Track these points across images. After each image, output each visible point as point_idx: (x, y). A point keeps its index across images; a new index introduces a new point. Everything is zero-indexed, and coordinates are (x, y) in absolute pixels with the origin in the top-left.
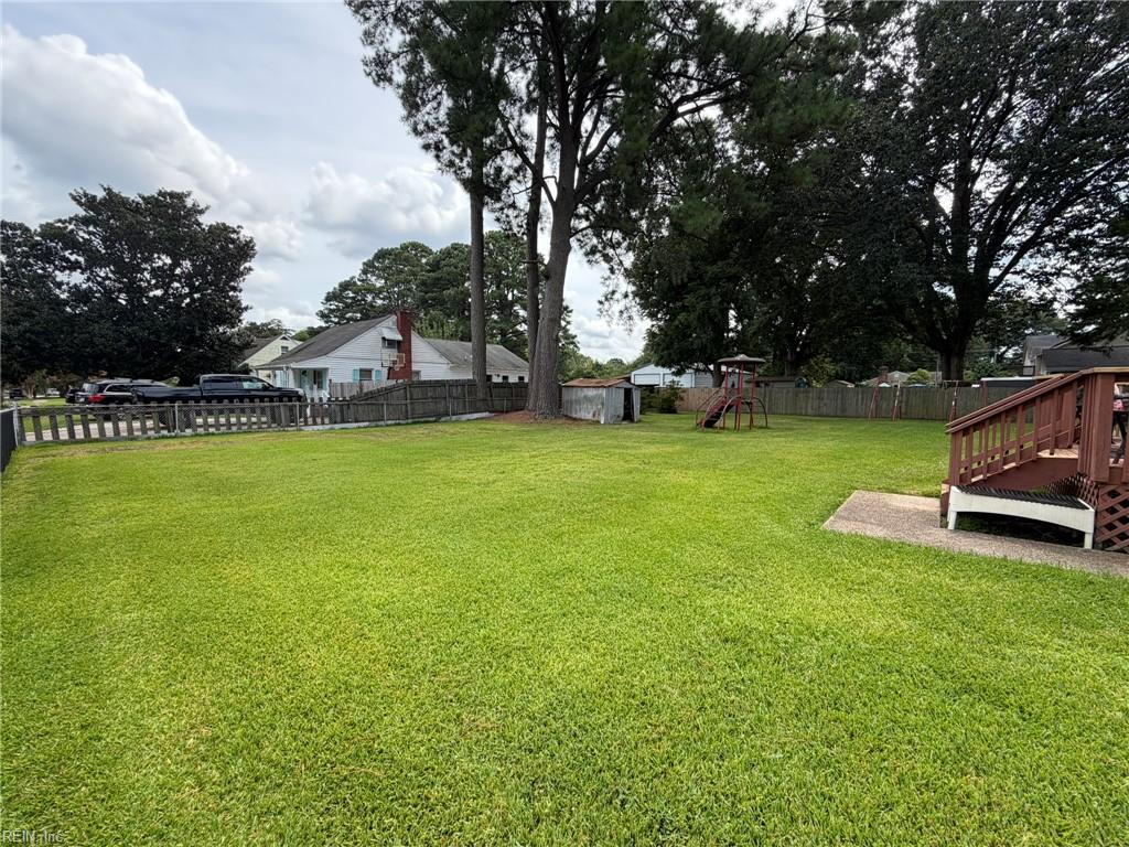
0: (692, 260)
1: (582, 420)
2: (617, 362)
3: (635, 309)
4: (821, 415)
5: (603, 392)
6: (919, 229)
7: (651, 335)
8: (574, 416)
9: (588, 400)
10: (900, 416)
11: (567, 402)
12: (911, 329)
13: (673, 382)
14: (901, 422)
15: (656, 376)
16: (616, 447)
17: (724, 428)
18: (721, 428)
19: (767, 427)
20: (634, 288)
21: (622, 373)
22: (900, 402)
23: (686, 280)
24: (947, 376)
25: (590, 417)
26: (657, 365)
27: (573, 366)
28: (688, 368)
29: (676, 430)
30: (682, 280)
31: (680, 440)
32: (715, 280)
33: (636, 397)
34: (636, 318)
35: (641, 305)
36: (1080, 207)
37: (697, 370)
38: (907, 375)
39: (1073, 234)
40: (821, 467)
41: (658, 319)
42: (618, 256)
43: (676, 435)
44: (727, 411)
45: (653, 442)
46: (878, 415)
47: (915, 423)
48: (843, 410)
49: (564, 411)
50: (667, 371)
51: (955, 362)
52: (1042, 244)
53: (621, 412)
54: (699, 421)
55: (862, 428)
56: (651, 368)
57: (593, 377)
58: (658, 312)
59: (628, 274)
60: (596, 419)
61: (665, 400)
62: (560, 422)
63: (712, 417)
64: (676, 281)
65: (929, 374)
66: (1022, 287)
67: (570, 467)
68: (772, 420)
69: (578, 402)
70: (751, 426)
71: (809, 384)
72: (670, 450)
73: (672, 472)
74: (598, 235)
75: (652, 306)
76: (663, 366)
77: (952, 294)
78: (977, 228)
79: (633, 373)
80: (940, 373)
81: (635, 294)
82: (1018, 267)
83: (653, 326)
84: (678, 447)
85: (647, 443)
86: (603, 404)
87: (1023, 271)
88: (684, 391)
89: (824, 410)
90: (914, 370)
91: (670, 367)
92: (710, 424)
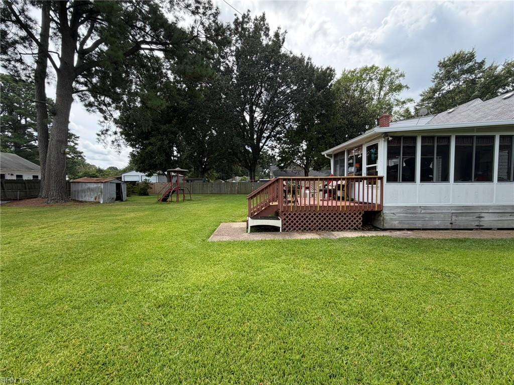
0: (153, 121)
1: (86, 202)
2: (113, 169)
3: (122, 141)
4: (213, 194)
5: (102, 186)
6: (240, 126)
7: (132, 155)
8: (80, 200)
9: (92, 190)
10: (238, 193)
11: (75, 191)
12: (240, 161)
13: (146, 180)
14: (238, 195)
15: (136, 176)
16: (109, 216)
17: (171, 202)
18: (170, 202)
19: (191, 200)
20: (121, 130)
21: (116, 175)
22: (238, 188)
23: (150, 130)
24: (251, 179)
25: (93, 199)
26: (137, 171)
27: (81, 171)
28: (154, 173)
29: (147, 204)
30: (148, 130)
31: (148, 209)
32: (165, 132)
33: (124, 188)
34: (123, 146)
35: (126, 140)
36: (279, 128)
37: (159, 174)
38: (240, 178)
39: (278, 136)
40: (210, 215)
41: (136, 148)
42: (110, 111)
43: (147, 207)
44: (173, 193)
45: (133, 211)
46: (232, 193)
47: (242, 195)
48: (220, 191)
49: (72, 197)
50: (143, 174)
51: (253, 173)
52: (271, 137)
53: (115, 196)
54: (159, 199)
55: (226, 198)
56: (134, 173)
57: (96, 177)
58: (136, 144)
59: (116, 122)
60: (97, 200)
61: (142, 189)
62: (68, 204)
63: (166, 196)
64: (145, 129)
65: (247, 177)
66: (268, 150)
67: (72, 232)
68: (193, 197)
69: (83, 191)
70: (184, 200)
71: (208, 181)
72: (142, 214)
73: (142, 226)
74: (95, 97)
75: (132, 140)
76: (141, 172)
77: (251, 150)
78: (256, 129)
79: (123, 175)
80: (249, 177)
81: (122, 133)
82: (266, 144)
83: (133, 151)
84: (147, 213)
85: (129, 212)
86: (102, 193)
87: (267, 145)
88: (152, 184)
89: (214, 192)
90: (242, 176)
91: (144, 172)
92: (165, 200)
